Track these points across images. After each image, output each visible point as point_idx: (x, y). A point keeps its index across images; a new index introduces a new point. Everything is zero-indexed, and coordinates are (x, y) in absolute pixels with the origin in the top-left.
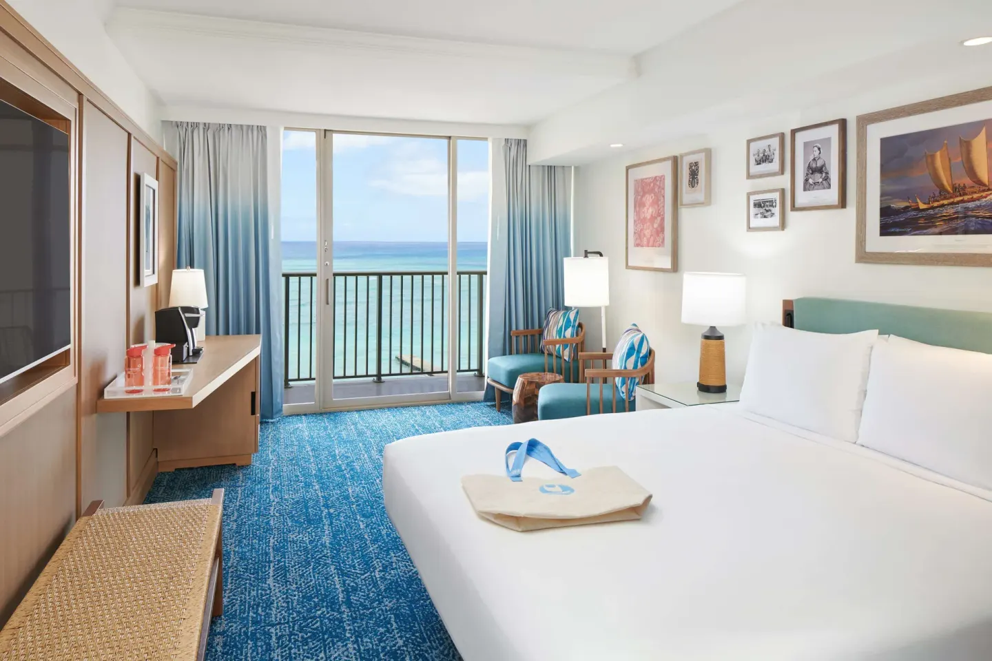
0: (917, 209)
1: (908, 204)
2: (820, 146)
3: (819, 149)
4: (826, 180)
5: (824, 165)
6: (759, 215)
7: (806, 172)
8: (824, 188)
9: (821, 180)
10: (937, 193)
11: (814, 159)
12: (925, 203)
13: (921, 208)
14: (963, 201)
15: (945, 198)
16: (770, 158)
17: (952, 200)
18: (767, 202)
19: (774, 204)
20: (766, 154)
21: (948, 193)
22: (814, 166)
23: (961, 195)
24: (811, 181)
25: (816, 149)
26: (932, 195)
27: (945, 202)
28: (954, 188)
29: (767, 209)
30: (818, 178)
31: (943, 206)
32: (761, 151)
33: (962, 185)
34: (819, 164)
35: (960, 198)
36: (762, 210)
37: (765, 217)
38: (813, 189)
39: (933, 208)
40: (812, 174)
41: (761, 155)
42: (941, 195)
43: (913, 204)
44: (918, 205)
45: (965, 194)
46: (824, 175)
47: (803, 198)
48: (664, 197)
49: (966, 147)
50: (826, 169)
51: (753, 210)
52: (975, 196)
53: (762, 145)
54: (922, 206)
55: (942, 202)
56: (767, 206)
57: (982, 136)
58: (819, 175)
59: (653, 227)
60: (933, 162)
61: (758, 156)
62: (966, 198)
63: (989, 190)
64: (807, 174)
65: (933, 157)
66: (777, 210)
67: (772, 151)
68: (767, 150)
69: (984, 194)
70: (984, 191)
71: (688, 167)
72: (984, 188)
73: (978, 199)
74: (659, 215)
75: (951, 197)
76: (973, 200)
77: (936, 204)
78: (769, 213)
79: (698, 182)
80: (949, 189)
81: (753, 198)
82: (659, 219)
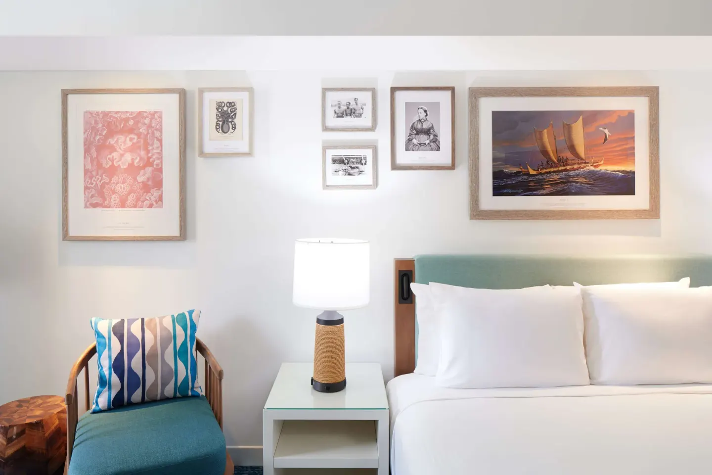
0: (528, 174)
1: (520, 170)
2: (427, 109)
3: (425, 111)
4: (434, 142)
5: (432, 127)
6: (341, 173)
7: (409, 131)
8: (432, 150)
9: (427, 142)
10: (545, 163)
11: (420, 121)
12: (534, 170)
13: (531, 173)
14: (565, 170)
15: (552, 167)
16: (357, 112)
17: (557, 169)
18: (353, 158)
19: (363, 161)
20: (350, 107)
21: (554, 162)
22: (419, 126)
23: (564, 166)
24: (415, 141)
25: (422, 111)
26: (541, 164)
27: (552, 170)
28: (559, 160)
29: (353, 166)
30: (424, 139)
31: (550, 172)
32: (344, 103)
33: (565, 158)
34: (426, 126)
35: (563, 168)
36: (344, 167)
37: (349, 174)
38: (418, 149)
39: (541, 174)
40: (417, 134)
41: (344, 108)
42: (548, 164)
43: (523, 170)
44: (528, 171)
45: (567, 165)
46: (432, 137)
47: (405, 157)
48: (160, 141)
49: (568, 129)
50: (434, 131)
51: (331, 167)
52: (575, 167)
53: (346, 97)
54: (532, 172)
55: (549, 170)
56: (353, 163)
57: (580, 122)
58: (426, 137)
59: (135, 179)
60: (541, 138)
61: (339, 108)
62: (568, 167)
63: (585, 163)
64: (410, 135)
65: (541, 133)
66: (368, 168)
67: (359, 106)
68: (353, 103)
69: (582, 166)
70: (581, 163)
71: (215, 106)
72: (580, 161)
73: (578, 169)
74: (149, 163)
75: (556, 167)
76: (574, 170)
77: (544, 171)
78: (356, 170)
79: (234, 128)
80: (555, 160)
81: (331, 153)
82: (149, 170)
